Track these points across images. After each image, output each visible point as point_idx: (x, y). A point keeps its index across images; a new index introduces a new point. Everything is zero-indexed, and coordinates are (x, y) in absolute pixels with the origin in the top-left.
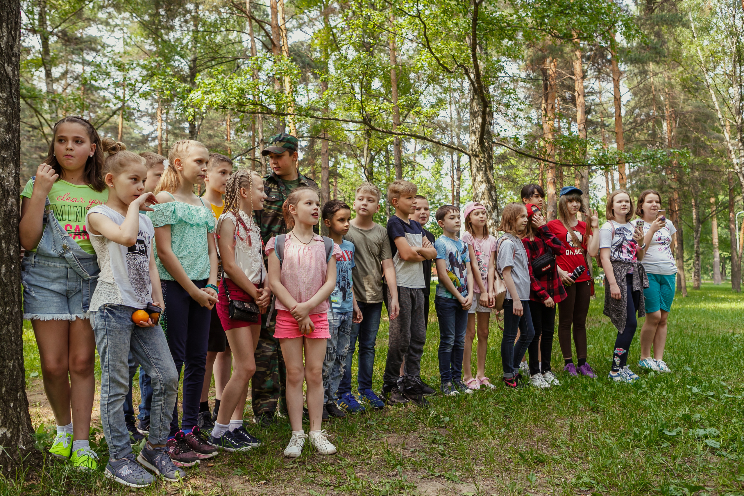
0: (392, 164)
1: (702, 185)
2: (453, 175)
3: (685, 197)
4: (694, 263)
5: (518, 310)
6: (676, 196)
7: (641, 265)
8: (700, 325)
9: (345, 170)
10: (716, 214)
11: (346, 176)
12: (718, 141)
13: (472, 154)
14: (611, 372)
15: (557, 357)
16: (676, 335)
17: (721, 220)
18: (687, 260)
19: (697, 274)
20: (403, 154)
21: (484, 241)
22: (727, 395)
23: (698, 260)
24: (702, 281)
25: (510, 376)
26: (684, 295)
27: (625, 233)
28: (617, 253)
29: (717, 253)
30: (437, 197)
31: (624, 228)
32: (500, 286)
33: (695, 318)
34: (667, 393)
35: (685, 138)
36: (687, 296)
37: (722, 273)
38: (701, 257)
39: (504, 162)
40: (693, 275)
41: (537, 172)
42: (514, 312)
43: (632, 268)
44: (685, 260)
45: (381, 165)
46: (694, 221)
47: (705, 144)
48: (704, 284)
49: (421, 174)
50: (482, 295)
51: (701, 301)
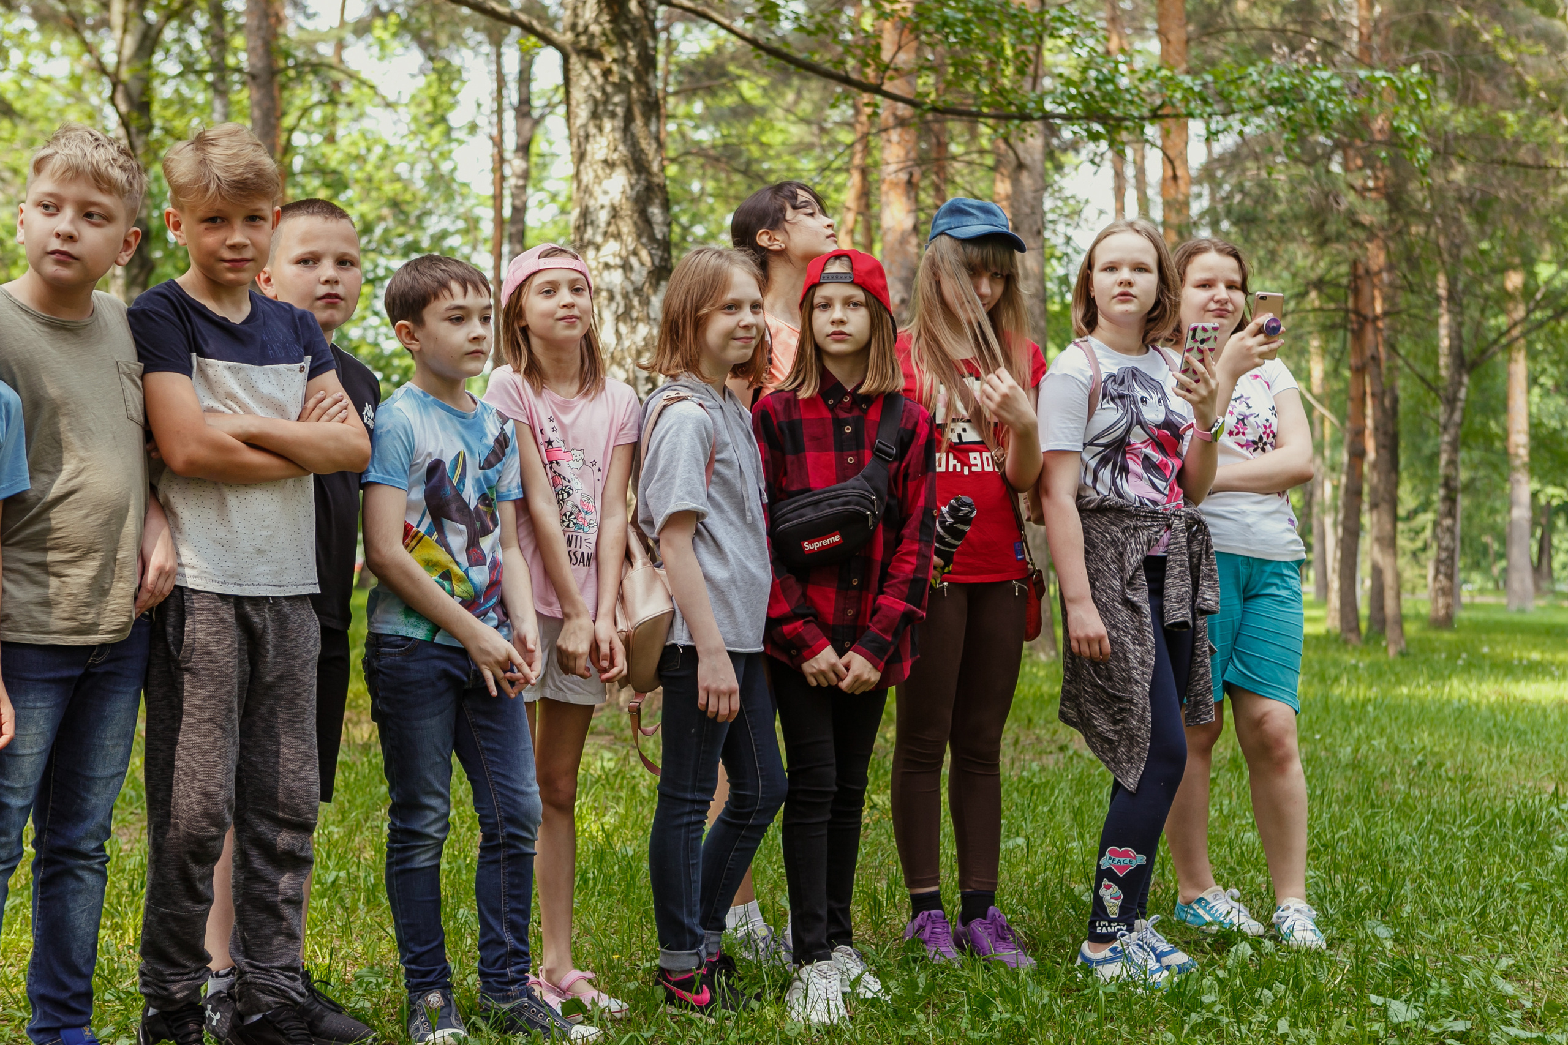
0: (239, 70)
1: (1480, 217)
2: (501, 132)
3: (1413, 263)
4: (1436, 524)
5: (719, 694)
6: (1376, 257)
7: (1200, 522)
8: (1440, 765)
9: (27, 83)
10: (1524, 334)
11: (34, 111)
12: (1543, 49)
13: (575, 43)
14: (1086, 947)
15: (882, 885)
16: (1348, 799)
17: (1544, 362)
18: (1412, 515)
19: (1446, 567)
20: (290, 30)
21: (580, 403)
22: (1514, 1031)
23: (1451, 513)
24: (1465, 598)
25: (686, 961)
26: (1392, 651)
27: (1139, 392)
28: (1106, 474)
29: (1524, 487)
30: (433, 225)
31: (1135, 373)
32: (649, 590)
33: (1424, 738)
34: (1294, 1024)
35: (1425, 31)
36: (1403, 654)
37: (1537, 569)
38: (1463, 502)
39: (711, 91)
40: (1430, 572)
41: (846, 137)
42: (702, 699)
43: (1165, 536)
44: (1402, 512)
45: (189, 68)
46: (1443, 361)
47: (1497, 58)
48: (1472, 606)
49: (365, 124)
50: (569, 626)
51: (1454, 671)
